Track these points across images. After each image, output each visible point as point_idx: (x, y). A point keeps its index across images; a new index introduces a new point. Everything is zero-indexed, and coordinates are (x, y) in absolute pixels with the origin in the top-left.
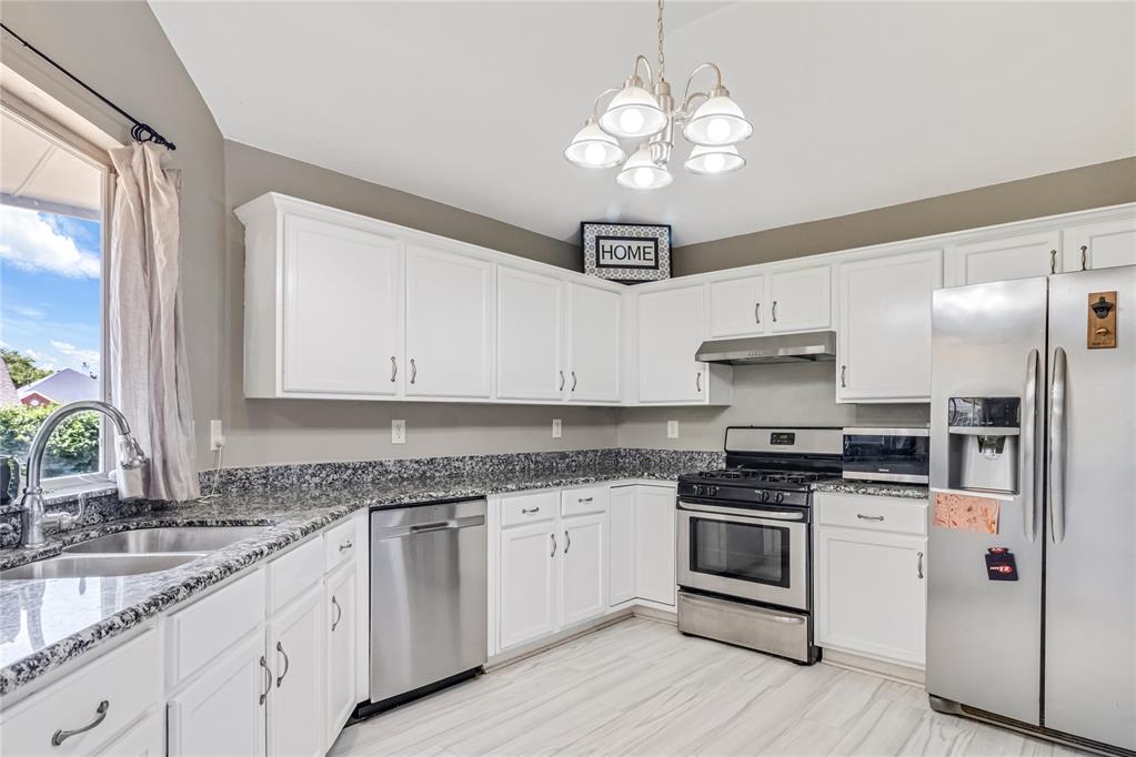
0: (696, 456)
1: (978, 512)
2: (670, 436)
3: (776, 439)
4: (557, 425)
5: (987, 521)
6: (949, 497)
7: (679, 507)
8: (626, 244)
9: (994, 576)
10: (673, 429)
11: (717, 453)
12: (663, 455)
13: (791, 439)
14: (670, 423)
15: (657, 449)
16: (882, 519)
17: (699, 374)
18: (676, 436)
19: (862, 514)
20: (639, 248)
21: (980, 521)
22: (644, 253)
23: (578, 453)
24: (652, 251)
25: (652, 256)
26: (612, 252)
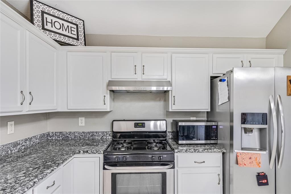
0: (95, 134)
1: (253, 159)
2: (80, 124)
3: (136, 125)
4: (11, 125)
5: (257, 162)
6: (242, 154)
7: (104, 169)
8: (61, 22)
9: (260, 184)
10: (82, 121)
11: (106, 132)
12: (76, 134)
13: (143, 126)
14: (80, 119)
15: (73, 131)
16: (204, 162)
17: (105, 96)
18: (83, 124)
19: (196, 161)
20: (68, 26)
21: (254, 163)
22: (71, 30)
23: (26, 140)
24: (75, 30)
25: (75, 33)
26: (53, 24)
